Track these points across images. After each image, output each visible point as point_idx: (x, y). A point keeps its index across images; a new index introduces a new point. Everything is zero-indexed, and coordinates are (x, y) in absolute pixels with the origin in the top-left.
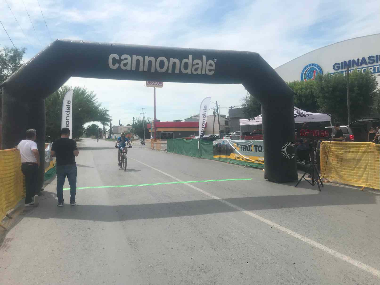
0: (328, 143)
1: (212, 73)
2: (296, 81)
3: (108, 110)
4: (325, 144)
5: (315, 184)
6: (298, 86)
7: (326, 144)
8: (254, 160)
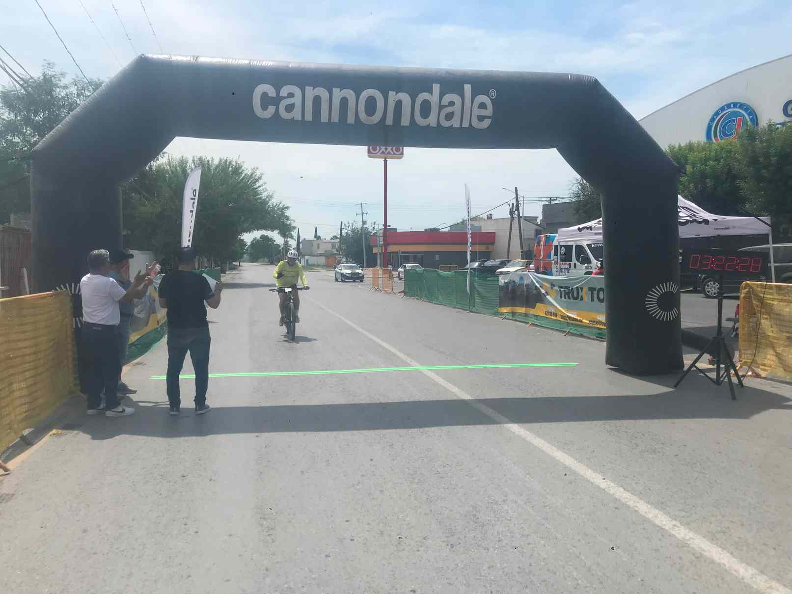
0: (758, 285)
1: (486, 123)
2: (693, 142)
3: (287, 208)
4: (751, 287)
5: (721, 383)
6: (699, 152)
7: (755, 288)
8: (587, 320)
